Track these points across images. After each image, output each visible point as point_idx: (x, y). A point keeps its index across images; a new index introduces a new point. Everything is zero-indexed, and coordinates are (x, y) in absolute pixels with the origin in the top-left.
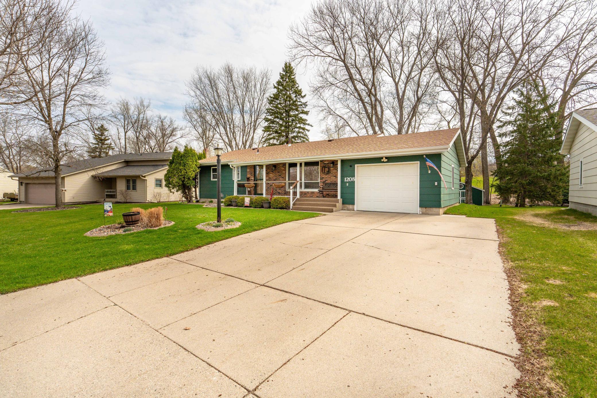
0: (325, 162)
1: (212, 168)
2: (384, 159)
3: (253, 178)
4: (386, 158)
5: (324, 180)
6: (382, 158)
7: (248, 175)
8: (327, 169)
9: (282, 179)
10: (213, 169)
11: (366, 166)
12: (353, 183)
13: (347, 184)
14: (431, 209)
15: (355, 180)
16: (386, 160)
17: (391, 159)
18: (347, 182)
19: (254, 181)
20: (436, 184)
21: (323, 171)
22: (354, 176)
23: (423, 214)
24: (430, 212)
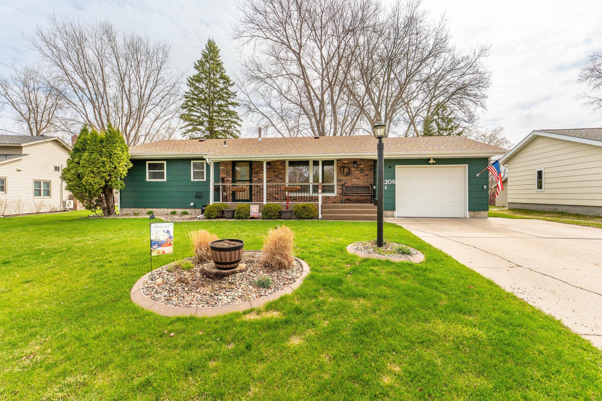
0: (344, 162)
1: (147, 162)
2: (432, 160)
3: (230, 179)
4: (434, 159)
5: (342, 182)
6: (429, 159)
7: (221, 175)
8: (346, 170)
9: (281, 180)
10: (149, 164)
11: (406, 167)
12: (394, 185)
13: (386, 188)
14: (479, 212)
15: (396, 183)
16: (434, 162)
17: (440, 161)
18: (385, 185)
19: (233, 182)
20: (485, 187)
21: (342, 172)
22: (395, 178)
23: (471, 217)
24: (478, 216)
